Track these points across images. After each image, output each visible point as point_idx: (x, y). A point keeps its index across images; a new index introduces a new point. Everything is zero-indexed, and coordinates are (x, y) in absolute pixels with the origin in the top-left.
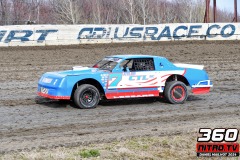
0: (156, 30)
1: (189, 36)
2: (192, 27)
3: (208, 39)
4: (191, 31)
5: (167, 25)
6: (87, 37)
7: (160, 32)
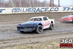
0: (35, 9)
1: (45, 11)
2: (46, 8)
3: (51, 12)
4: (46, 10)
5: (39, 8)
6: (15, 11)
7: (36, 10)
